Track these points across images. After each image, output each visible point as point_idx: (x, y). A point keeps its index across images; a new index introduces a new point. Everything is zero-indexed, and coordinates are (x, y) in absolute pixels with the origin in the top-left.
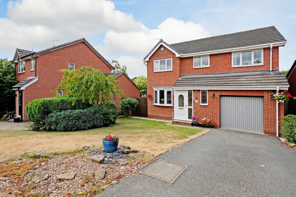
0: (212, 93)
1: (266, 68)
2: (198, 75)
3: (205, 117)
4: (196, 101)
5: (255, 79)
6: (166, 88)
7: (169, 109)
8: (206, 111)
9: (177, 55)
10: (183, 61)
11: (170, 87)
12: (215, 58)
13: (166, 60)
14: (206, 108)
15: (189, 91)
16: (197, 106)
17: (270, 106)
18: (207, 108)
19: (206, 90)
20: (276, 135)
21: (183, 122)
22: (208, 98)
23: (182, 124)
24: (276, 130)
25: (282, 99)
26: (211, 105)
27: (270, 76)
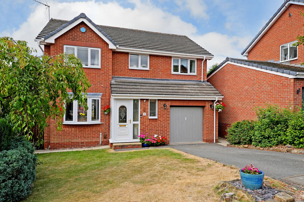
0: (163, 103)
1: (198, 78)
2: (135, 78)
3: (154, 134)
4: (144, 114)
6: (90, 95)
7: (94, 129)
8: (155, 126)
9: (112, 46)
10: (116, 55)
11: (96, 94)
12: (155, 60)
13: (89, 49)
14: (155, 122)
15: (134, 100)
16: (145, 120)
17: (209, 115)
18: (157, 122)
19: (155, 100)
20: (214, 141)
21: (130, 145)
22: (158, 109)
23: (129, 148)
24: (214, 137)
25: (220, 109)
26: (161, 118)
27: (204, 87)
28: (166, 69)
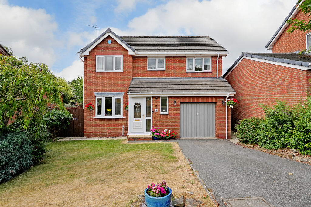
0: (173, 100)
1: (213, 75)
2: (153, 78)
3: (165, 128)
4: (156, 110)
5: (209, 86)
6: (114, 94)
7: (118, 122)
8: (166, 121)
9: (131, 53)
10: (136, 60)
11: (120, 93)
12: (171, 61)
13: (114, 56)
14: (166, 117)
15: (147, 98)
16: (156, 116)
17: (221, 111)
18: (168, 117)
19: (166, 97)
20: (226, 137)
21: (142, 138)
22: (169, 105)
23: (141, 140)
24: (226, 133)
25: (232, 105)
26: (171, 113)
27: (217, 83)
28: (181, 69)
